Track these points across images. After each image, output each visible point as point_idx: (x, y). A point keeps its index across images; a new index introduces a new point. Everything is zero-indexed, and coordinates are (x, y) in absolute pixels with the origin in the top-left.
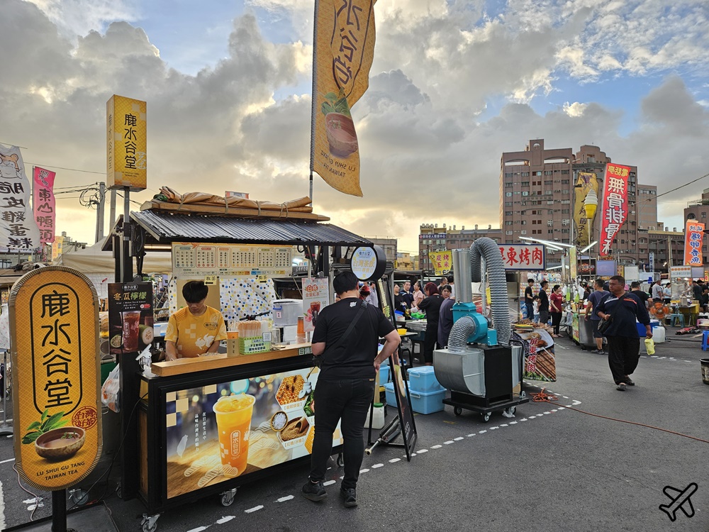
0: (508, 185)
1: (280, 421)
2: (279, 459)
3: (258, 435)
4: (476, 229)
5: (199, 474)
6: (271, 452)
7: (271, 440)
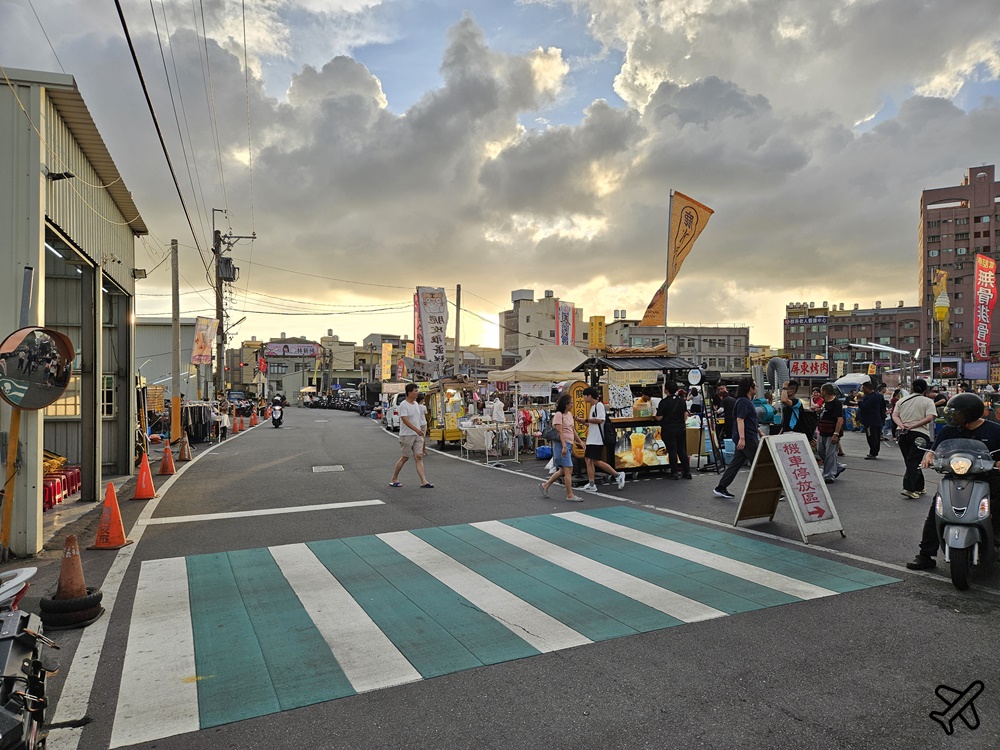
0: (931, 239)
1: (655, 447)
2: (655, 463)
3: (647, 451)
4: (878, 308)
5: (625, 462)
6: (652, 460)
7: (652, 455)
